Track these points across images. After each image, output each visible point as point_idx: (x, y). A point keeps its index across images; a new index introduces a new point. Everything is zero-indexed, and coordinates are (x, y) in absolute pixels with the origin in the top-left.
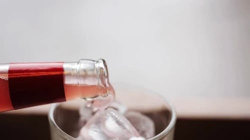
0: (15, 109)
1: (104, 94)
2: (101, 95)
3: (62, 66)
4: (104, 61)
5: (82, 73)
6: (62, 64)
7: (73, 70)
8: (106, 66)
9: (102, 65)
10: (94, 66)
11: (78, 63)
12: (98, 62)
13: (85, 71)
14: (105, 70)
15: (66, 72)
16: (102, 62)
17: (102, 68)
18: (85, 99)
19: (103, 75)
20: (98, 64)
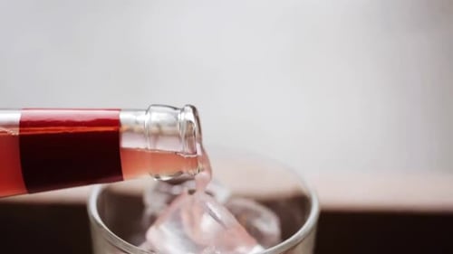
0: (30, 192)
3: (118, 115)
4: (194, 110)
5: (155, 129)
6: (117, 112)
7: (137, 123)
8: (197, 118)
9: (190, 116)
10: (177, 119)
11: (147, 111)
12: (183, 110)
13: (158, 125)
14: (195, 126)
15: (124, 127)
16: (191, 110)
17: (191, 122)
19: (192, 134)
20: (183, 114)
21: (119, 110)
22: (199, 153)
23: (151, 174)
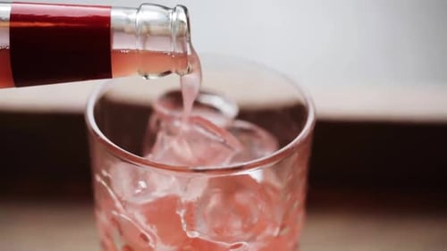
0: (18, 86)
1: (182, 68)
2: (177, 72)
3: (110, 13)
4: (186, 10)
5: (144, 29)
6: (108, 9)
7: (128, 21)
8: (188, 19)
9: (183, 17)
10: (168, 16)
11: (139, 10)
12: (174, 10)
13: (146, 24)
14: (186, 27)
15: (114, 24)
16: (182, 10)
17: (183, 22)
18: (146, 76)
19: (183, 36)
20: (175, 14)
21: (110, 7)
22: (189, 53)
23: (139, 72)
